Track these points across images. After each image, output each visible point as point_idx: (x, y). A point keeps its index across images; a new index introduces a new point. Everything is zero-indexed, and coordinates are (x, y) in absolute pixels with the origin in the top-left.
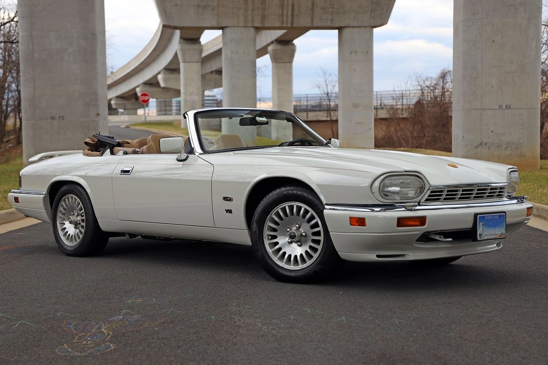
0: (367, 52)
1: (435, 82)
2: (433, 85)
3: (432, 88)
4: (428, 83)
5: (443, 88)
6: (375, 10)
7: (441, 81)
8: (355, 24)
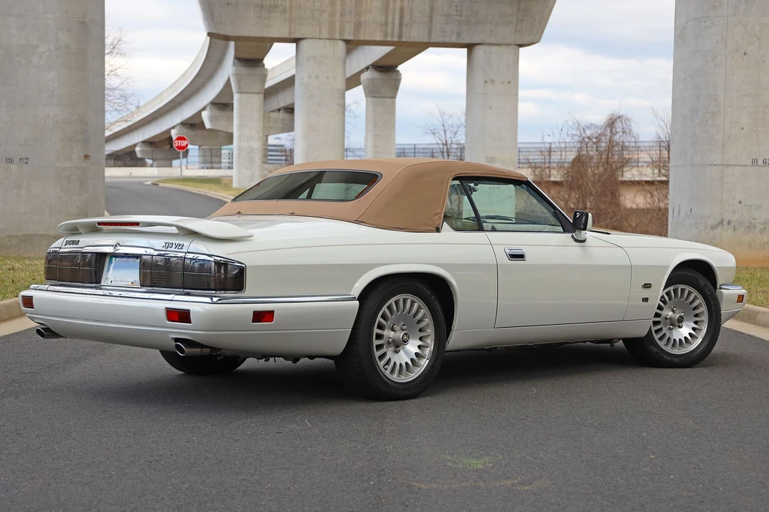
0: (509, 82)
1: (599, 132)
2: (596, 135)
3: (594, 140)
4: (588, 133)
5: (611, 141)
6: (523, 20)
7: (609, 131)
8: (494, 41)
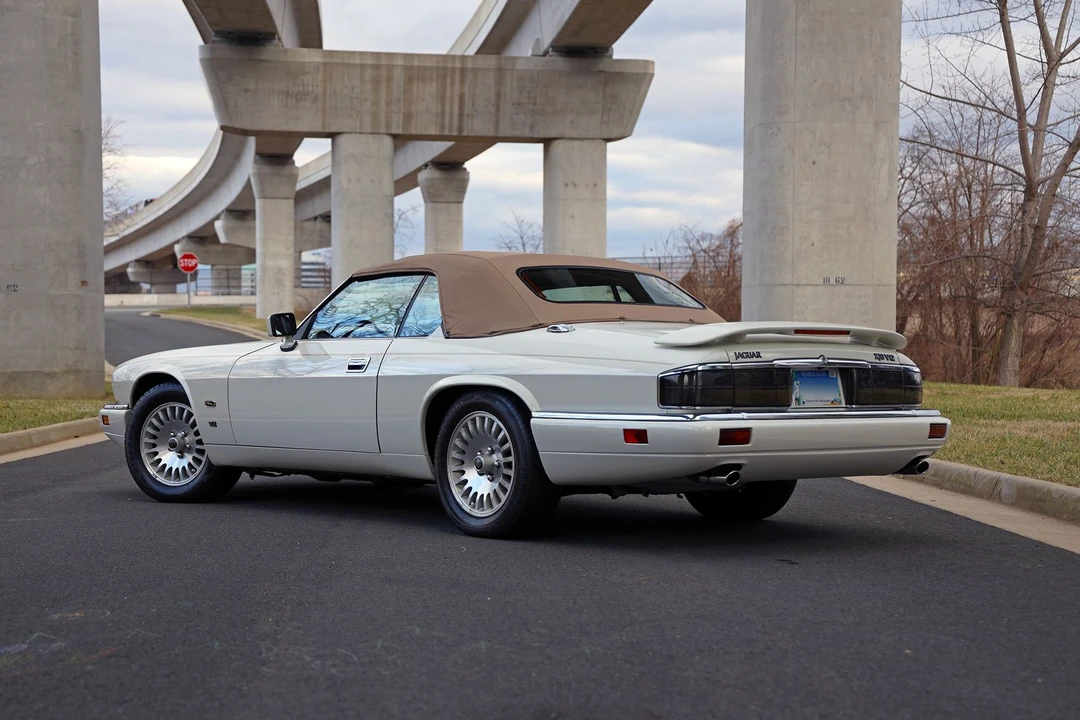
0: (595, 185)
1: (717, 243)
2: (714, 248)
3: (711, 254)
4: (705, 245)
5: (731, 255)
6: (610, 109)
7: (729, 242)
8: (575, 134)
